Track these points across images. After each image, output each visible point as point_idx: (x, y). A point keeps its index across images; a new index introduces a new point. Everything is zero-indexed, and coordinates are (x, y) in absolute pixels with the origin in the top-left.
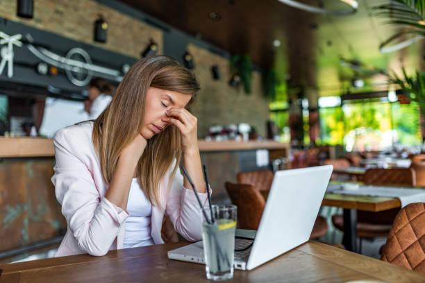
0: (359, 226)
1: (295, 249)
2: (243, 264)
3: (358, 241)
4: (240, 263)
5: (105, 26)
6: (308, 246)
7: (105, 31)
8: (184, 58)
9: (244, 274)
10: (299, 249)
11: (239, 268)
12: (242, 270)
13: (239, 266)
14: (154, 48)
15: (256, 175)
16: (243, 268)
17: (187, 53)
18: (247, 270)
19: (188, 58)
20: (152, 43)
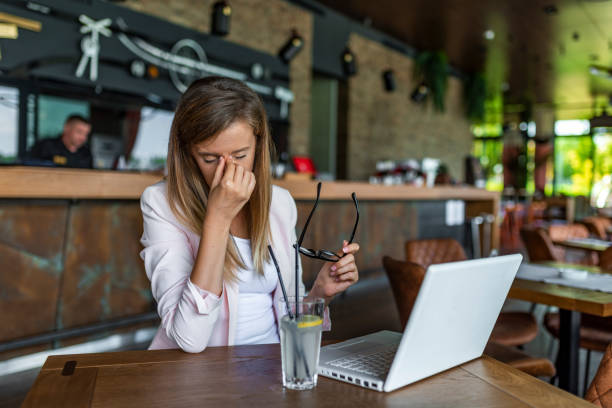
0: (584, 333)
1: (459, 367)
2: (380, 384)
3: (583, 353)
4: (375, 382)
5: (227, 11)
6: (480, 364)
7: (228, 18)
8: (343, 57)
9: (380, 396)
10: (467, 368)
11: (374, 388)
12: (377, 391)
13: (375, 385)
14: (297, 43)
15: (434, 245)
16: (380, 388)
17: (347, 51)
18: (384, 392)
19: (348, 58)
20: (295, 35)
